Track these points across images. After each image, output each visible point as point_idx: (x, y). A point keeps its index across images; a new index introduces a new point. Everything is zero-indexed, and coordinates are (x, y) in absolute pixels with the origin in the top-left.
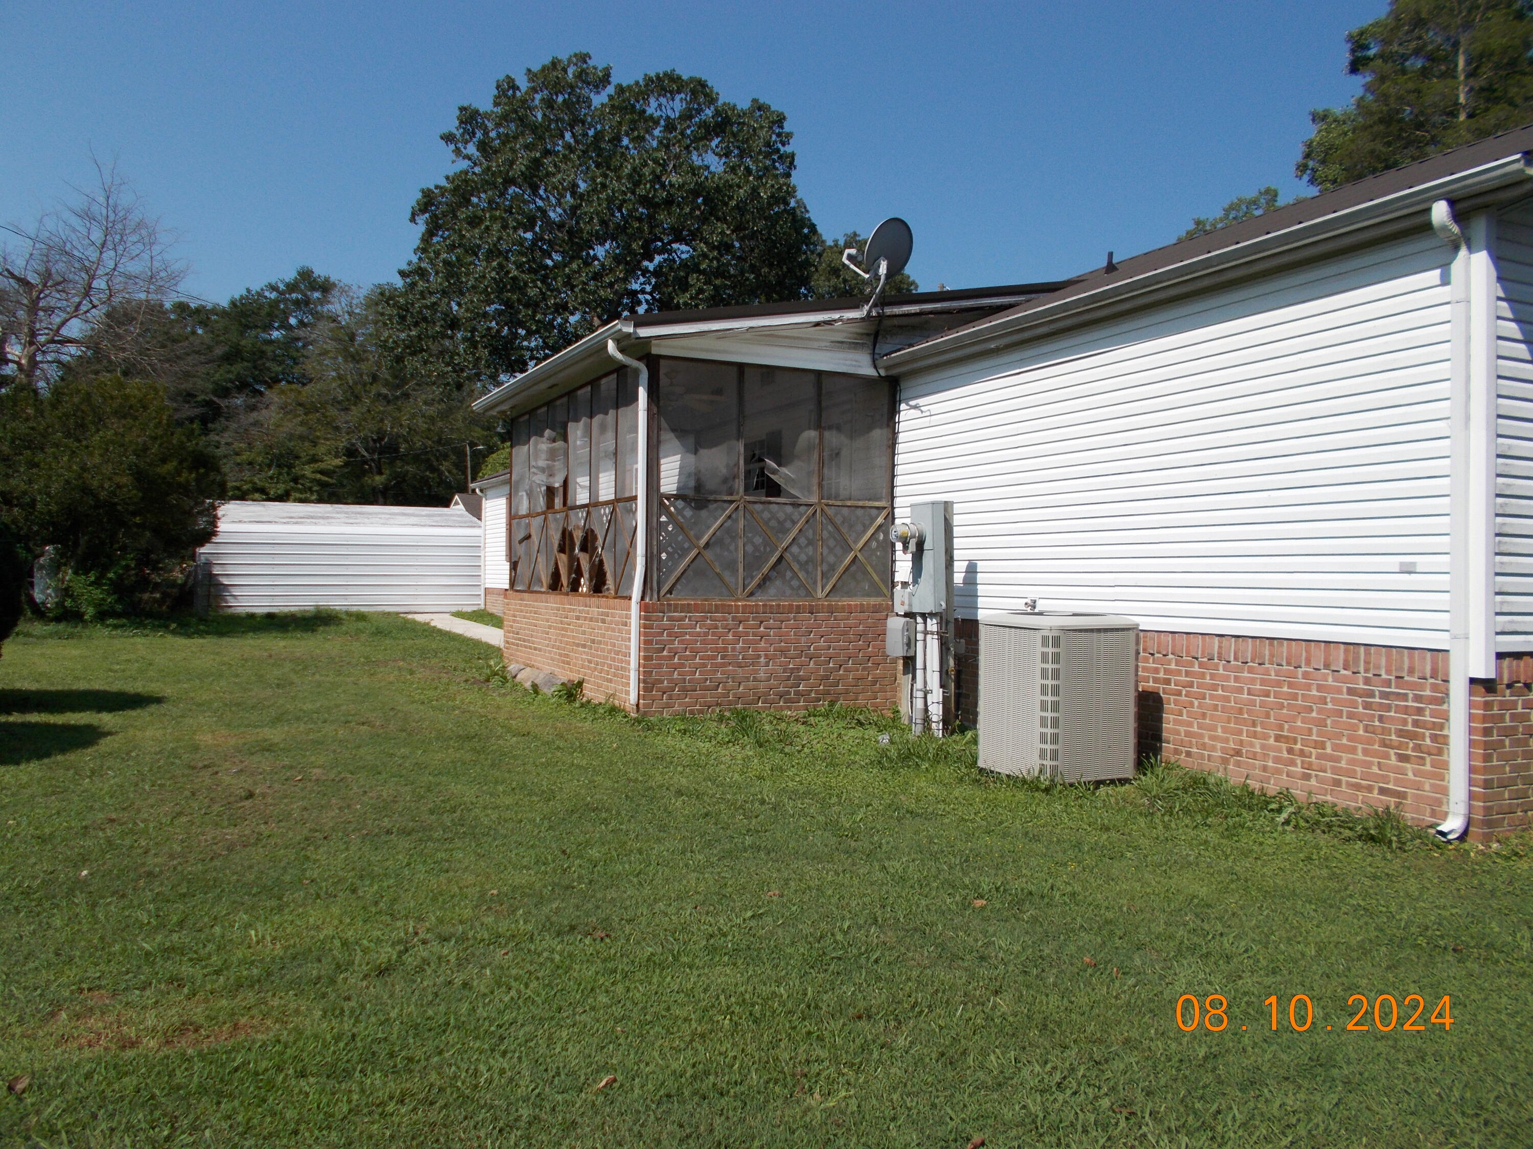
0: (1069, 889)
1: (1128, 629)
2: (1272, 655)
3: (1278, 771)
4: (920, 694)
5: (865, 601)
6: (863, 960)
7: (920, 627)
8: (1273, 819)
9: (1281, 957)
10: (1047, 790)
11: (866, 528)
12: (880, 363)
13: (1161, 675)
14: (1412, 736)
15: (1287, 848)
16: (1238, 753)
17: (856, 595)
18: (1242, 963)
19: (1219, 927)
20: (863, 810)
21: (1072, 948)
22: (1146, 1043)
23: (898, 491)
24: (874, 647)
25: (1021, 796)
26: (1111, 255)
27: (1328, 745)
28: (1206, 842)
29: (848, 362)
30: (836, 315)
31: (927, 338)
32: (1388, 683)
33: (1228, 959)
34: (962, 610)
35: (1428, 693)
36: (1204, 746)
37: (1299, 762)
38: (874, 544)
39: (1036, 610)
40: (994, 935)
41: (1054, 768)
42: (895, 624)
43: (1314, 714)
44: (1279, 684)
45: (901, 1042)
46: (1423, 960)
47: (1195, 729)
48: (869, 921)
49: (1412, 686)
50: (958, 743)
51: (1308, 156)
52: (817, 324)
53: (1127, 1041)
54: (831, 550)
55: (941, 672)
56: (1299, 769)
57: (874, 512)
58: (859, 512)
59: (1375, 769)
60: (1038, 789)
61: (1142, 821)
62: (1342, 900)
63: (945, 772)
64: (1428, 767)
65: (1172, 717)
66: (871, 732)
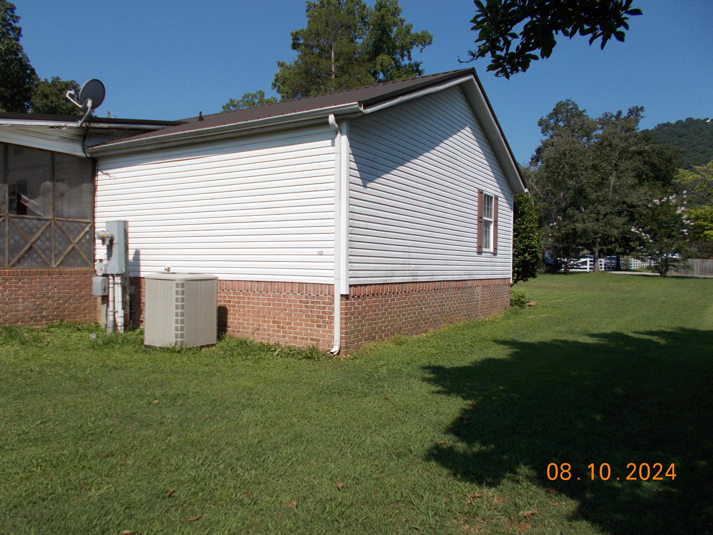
0: (195, 391)
1: (214, 279)
2: (271, 289)
3: (274, 335)
4: (111, 313)
5: (80, 269)
6: (104, 433)
7: (111, 281)
8: (272, 354)
9: (281, 404)
10: (179, 352)
11: (79, 233)
12: (87, 150)
13: (227, 299)
14: (322, 317)
15: (279, 365)
16: (258, 329)
17: (73, 266)
18: (266, 408)
19: (257, 397)
20: (89, 369)
21: (200, 413)
22: (234, 442)
23: (97, 215)
24: (84, 292)
25: (167, 355)
26: (201, 113)
27: (292, 323)
28: (248, 366)
29: (69, 149)
30: (63, 124)
31: (112, 141)
32: (313, 298)
33: (262, 407)
34: (133, 273)
35: (327, 301)
36: (245, 328)
37: (281, 331)
38: (84, 241)
39: (170, 272)
40: (165, 413)
41: (182, 342)
42: (97, 281)
43: (287, 312)
44: (274, 300)
45: (130, 462)
46: (328, 398)
47: (241, 321)
48: (104, 416)
49: (322, 298)
50: (132, 335)
51: (276, 80)
52: (52, 127)
53: (227, 443)
54: (60, 243)
55: (122, 302)
56: (282, 334)
57: (84, 225)
58: (76, 224)
59: (309, 331)
60: (175, 352)
61: (222, 361)
62: (300, 381)
63: (129, 348)
64: (327, 329)
65: (231, 316)
66: (86, 333)
